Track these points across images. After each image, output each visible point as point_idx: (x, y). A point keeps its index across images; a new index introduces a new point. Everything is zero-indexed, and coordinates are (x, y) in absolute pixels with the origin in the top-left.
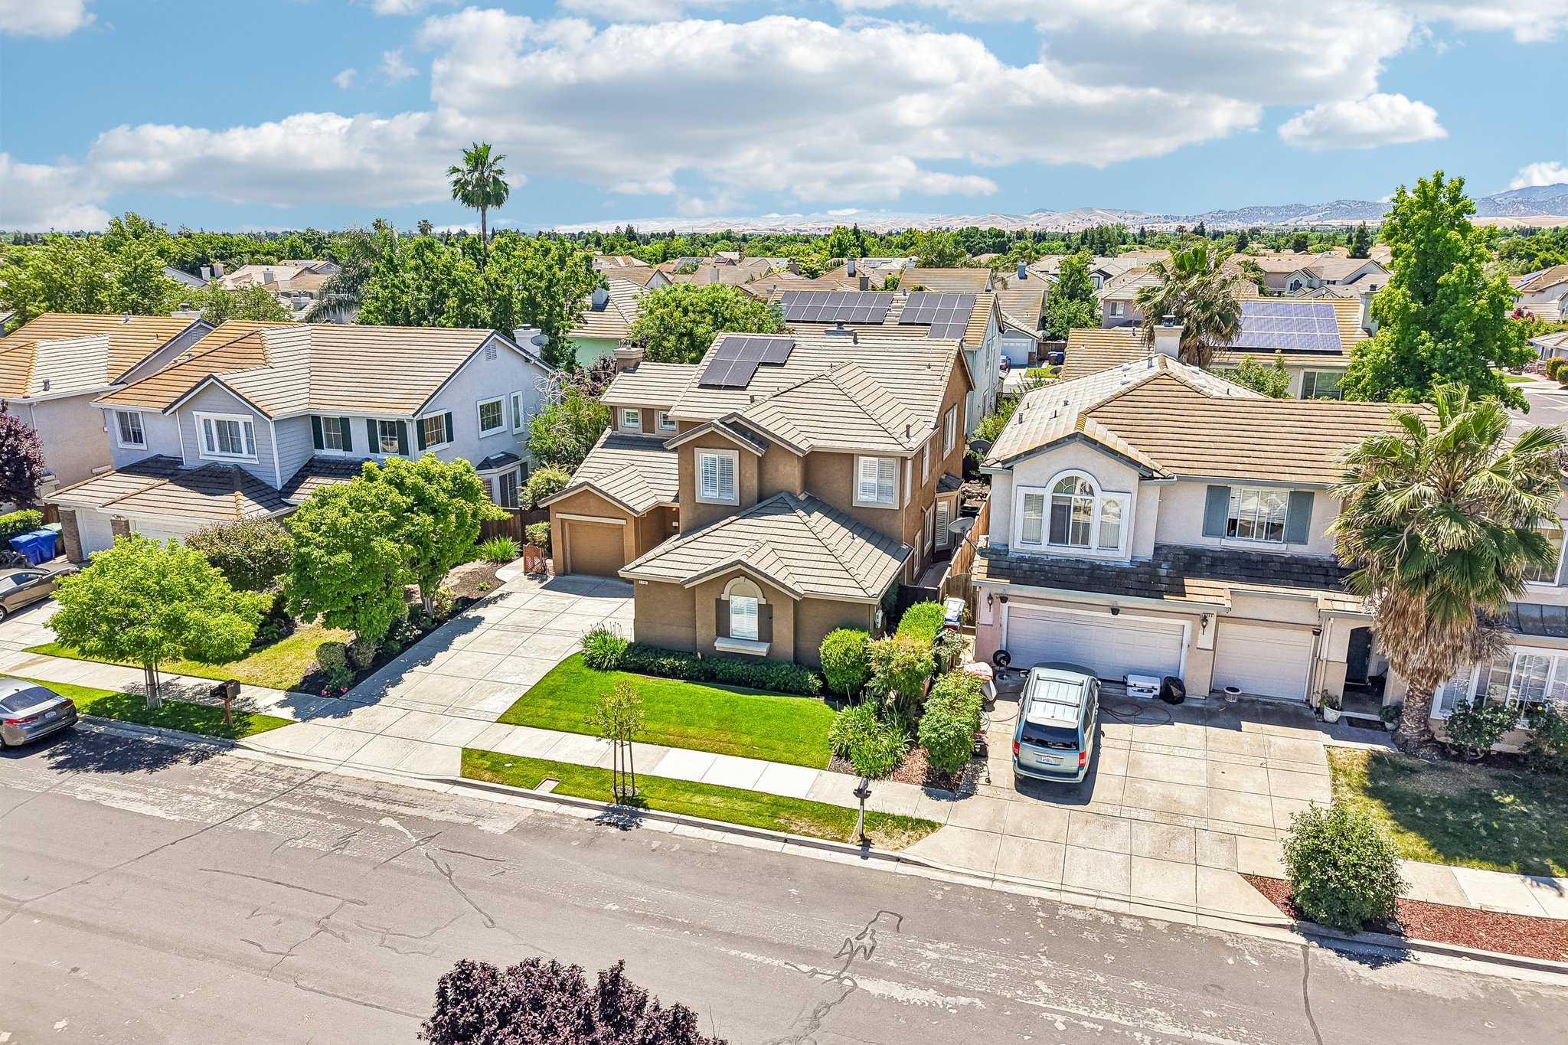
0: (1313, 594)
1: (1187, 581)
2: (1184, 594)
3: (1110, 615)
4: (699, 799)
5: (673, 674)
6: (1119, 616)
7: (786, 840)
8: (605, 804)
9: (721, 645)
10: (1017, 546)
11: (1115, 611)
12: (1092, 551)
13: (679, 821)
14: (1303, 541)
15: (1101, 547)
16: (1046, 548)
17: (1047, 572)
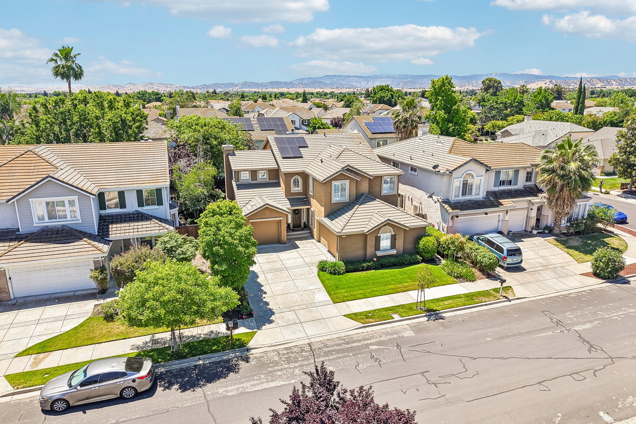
0: (529, 198)
1: (500, 201)
2: (502, 205)
3: (485, 215)
4: (446, 303)
5: (369, 268)
6: (488, 215)
7: (486, 305)
8: (424, 314)
9: (379, 254)
10: (453, 199)
11: (486, 214)
12: (473, 197)
13: (452, 311)
14: (517, 185)
15: (476, 195)
16: (461, 198)
17: (466, 205)
